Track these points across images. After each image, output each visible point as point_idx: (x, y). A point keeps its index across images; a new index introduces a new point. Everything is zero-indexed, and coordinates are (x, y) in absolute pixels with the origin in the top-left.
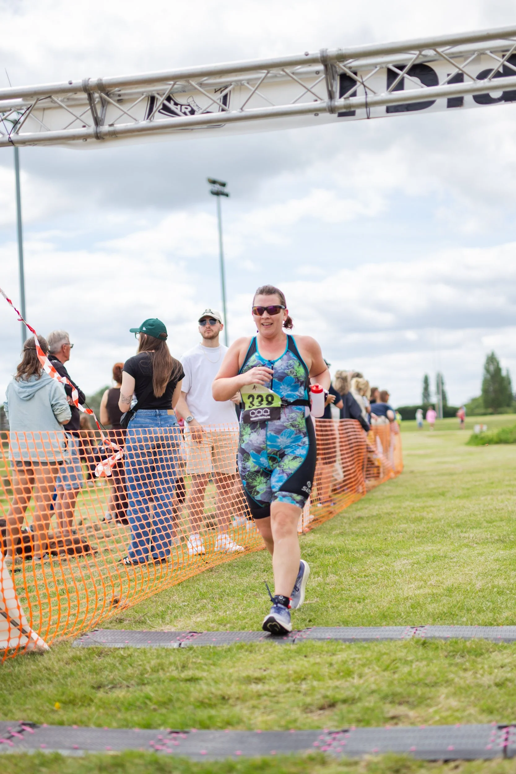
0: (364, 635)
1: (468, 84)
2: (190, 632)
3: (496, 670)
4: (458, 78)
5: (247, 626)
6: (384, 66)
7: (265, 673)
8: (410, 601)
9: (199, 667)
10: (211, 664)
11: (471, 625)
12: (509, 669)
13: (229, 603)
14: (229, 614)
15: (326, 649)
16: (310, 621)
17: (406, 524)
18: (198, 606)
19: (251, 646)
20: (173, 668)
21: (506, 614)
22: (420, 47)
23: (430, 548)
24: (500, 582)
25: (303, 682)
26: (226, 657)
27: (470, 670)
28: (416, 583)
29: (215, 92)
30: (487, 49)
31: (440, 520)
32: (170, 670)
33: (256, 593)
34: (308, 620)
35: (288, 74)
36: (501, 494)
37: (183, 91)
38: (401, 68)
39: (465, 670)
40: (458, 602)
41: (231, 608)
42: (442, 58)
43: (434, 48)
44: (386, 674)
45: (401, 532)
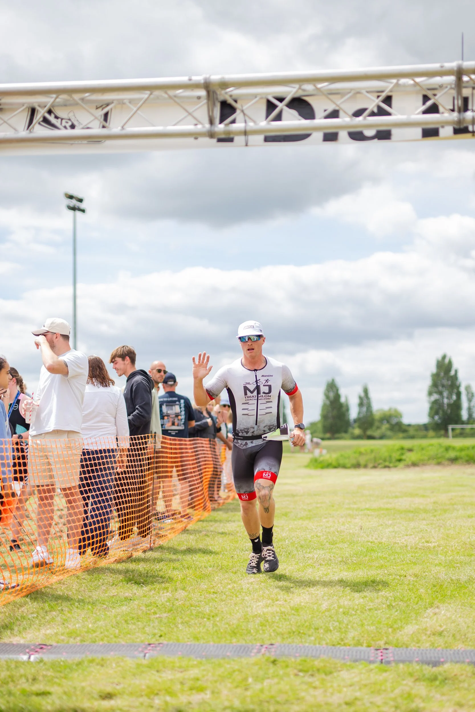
0: (215, 651)
1: (343, 120)
2: (40, 645)
3: (345, 689)
4: (335, 114)
5: (97, 639)
6: (264, 96)
7: (118, 687)
8: (259, 619)
9: (51, 681)
10: (63, 677)
11: (320, 644)
12: (357, 688)
13: (78, 616)
14: (79, 627)
15: (178, 664)
16: (161, 636)
18: (47, 618)
19: (103, 660)
20: (23, 680)
22: (301, 81)
25: (156, 697)
26: (77, 671)
27: (320, 688)
28: (264, 601)
29: (97, 108)
30: (364, 88)
32: (20, 682)
33: (105, 606)
34: (159, 635)
35: (170, 97)
36: (342, 517)
37: (65, 105)
38: (281, 100)
39: (315, 688)
40: (305, 622)
41: (81, 621)
42: (320, 94)
43: (313, 83)
44: (239, 691)
45: (247, 551)
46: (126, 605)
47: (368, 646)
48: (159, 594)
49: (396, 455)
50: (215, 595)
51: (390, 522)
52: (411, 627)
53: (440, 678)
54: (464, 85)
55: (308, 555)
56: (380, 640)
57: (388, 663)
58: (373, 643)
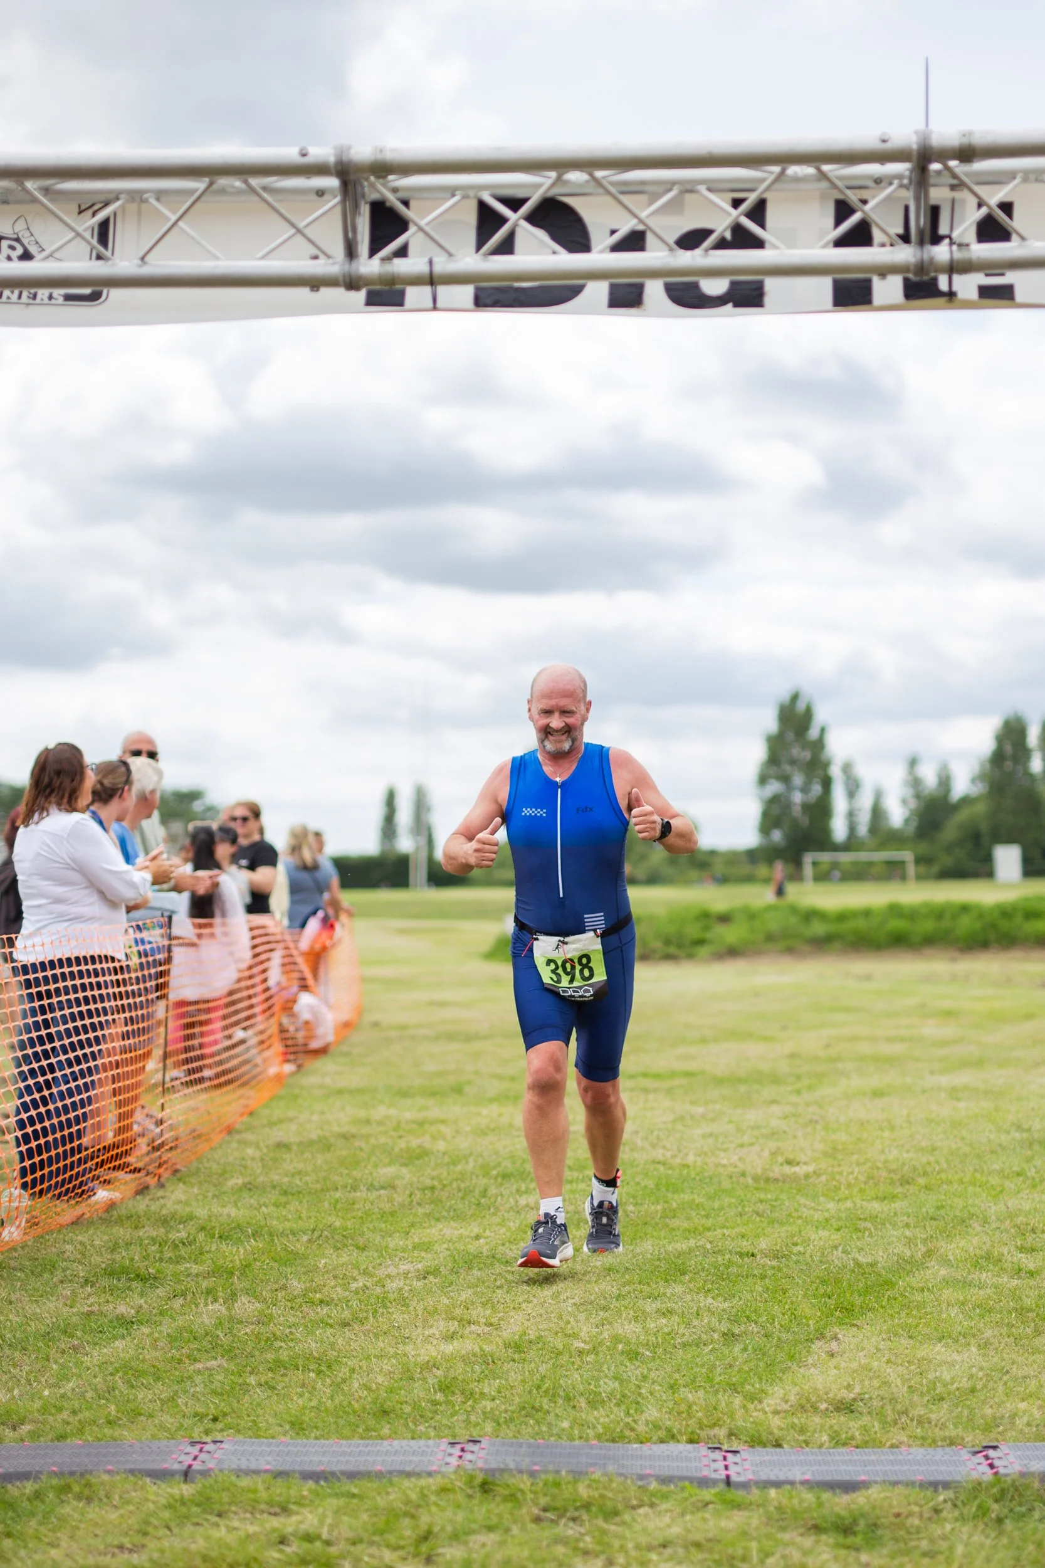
0: (347, 1462)
1: (654, 256)
3: (654, 1557)
4: (634, 241)
5: (68, 1429)
6: (471, 193)
8: (435, 1370)
11: (581, 1438)
12: (681, 1551)
13: (15, 1366)
14: (20, 1398)
15: (264, 1495)
16: (215, 1419)
17: (386, 1166)
19: (88, 1485)
21: (652, 1413)
22: (562, 165)
23: (456, 1233)
24: (628, 1329)
26: (33, 1514)
27: (597, 1556)
28: (441, 1326)
29: (80, 212)
30: (702, 182)
31: (466, 1157)
33: (75, 1341)
34: (211, 1417)
35: (252, 190)
38: (514, 204)
39: (586, 1553)
40: (543, 1378)
41: (23, 1381)
42: (601, 190)
43: (589, 170)
45: (383, 1188)
46: (123, 1337)
47: (691, 1441)
48: (197, 1306)
49: (693, 931)
50: (325, 1310)
51: (700, 1110)
52: (782, 1391)
53: (862, 1523)
54: (932, 181)
55: (523, 1201)
56: (715, 1425)
57: (745, 1486)
58: (703, 1434)
